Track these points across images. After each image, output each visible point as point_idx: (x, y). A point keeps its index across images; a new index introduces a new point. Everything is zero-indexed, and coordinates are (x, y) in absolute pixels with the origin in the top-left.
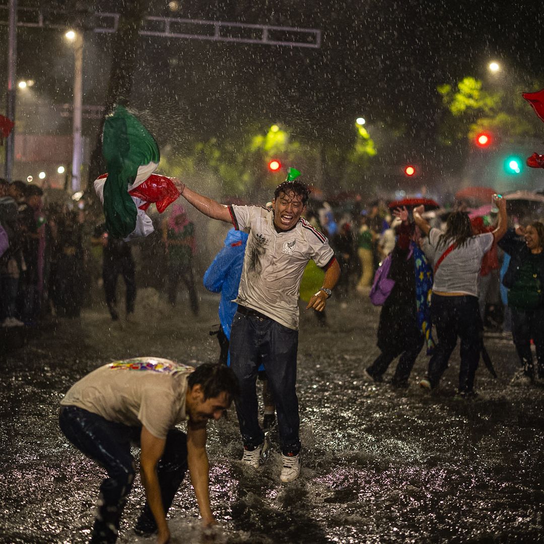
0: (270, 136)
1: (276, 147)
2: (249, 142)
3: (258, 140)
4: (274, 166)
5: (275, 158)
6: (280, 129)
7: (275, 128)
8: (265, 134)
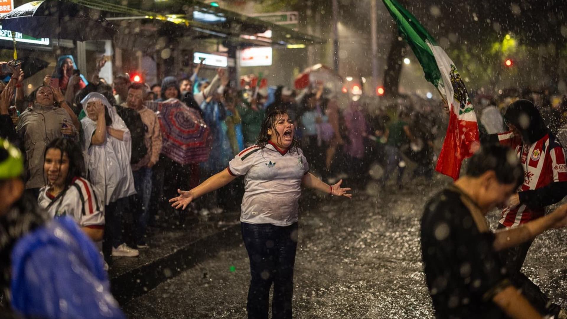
0: (505, 42)
1: (509, 49)
2: (491, 47)
3: (496, 46)
4: (508, 63)
5: (509, 57)
6: (512, 37)
7: (508, 37)
8: (502, 41)
